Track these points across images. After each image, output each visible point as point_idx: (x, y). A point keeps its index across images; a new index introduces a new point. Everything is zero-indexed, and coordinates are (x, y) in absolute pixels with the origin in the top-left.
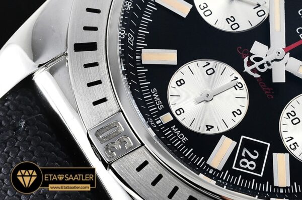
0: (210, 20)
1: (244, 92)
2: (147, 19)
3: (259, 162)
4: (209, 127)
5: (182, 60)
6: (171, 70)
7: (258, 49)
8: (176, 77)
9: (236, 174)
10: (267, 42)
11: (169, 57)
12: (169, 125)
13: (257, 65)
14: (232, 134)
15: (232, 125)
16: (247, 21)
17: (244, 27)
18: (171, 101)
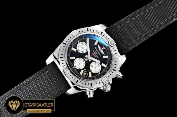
0: (79, 52)
1: (85, 62)
2: (70, 52)
3: (87, 73)
4: (80, 68)
5: (75, 58)
6: (74, 60)
7: (86, 56)
8: (75, 61)
9: (84, 75)
10: (87, 55)
11: (73, 58)
12: (74, 68)
13: (86, 59)
14: (83, 69)
15: (83, 68)
16: (85, 52)
17: (84, 52)
18: (74, 64)
